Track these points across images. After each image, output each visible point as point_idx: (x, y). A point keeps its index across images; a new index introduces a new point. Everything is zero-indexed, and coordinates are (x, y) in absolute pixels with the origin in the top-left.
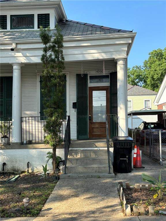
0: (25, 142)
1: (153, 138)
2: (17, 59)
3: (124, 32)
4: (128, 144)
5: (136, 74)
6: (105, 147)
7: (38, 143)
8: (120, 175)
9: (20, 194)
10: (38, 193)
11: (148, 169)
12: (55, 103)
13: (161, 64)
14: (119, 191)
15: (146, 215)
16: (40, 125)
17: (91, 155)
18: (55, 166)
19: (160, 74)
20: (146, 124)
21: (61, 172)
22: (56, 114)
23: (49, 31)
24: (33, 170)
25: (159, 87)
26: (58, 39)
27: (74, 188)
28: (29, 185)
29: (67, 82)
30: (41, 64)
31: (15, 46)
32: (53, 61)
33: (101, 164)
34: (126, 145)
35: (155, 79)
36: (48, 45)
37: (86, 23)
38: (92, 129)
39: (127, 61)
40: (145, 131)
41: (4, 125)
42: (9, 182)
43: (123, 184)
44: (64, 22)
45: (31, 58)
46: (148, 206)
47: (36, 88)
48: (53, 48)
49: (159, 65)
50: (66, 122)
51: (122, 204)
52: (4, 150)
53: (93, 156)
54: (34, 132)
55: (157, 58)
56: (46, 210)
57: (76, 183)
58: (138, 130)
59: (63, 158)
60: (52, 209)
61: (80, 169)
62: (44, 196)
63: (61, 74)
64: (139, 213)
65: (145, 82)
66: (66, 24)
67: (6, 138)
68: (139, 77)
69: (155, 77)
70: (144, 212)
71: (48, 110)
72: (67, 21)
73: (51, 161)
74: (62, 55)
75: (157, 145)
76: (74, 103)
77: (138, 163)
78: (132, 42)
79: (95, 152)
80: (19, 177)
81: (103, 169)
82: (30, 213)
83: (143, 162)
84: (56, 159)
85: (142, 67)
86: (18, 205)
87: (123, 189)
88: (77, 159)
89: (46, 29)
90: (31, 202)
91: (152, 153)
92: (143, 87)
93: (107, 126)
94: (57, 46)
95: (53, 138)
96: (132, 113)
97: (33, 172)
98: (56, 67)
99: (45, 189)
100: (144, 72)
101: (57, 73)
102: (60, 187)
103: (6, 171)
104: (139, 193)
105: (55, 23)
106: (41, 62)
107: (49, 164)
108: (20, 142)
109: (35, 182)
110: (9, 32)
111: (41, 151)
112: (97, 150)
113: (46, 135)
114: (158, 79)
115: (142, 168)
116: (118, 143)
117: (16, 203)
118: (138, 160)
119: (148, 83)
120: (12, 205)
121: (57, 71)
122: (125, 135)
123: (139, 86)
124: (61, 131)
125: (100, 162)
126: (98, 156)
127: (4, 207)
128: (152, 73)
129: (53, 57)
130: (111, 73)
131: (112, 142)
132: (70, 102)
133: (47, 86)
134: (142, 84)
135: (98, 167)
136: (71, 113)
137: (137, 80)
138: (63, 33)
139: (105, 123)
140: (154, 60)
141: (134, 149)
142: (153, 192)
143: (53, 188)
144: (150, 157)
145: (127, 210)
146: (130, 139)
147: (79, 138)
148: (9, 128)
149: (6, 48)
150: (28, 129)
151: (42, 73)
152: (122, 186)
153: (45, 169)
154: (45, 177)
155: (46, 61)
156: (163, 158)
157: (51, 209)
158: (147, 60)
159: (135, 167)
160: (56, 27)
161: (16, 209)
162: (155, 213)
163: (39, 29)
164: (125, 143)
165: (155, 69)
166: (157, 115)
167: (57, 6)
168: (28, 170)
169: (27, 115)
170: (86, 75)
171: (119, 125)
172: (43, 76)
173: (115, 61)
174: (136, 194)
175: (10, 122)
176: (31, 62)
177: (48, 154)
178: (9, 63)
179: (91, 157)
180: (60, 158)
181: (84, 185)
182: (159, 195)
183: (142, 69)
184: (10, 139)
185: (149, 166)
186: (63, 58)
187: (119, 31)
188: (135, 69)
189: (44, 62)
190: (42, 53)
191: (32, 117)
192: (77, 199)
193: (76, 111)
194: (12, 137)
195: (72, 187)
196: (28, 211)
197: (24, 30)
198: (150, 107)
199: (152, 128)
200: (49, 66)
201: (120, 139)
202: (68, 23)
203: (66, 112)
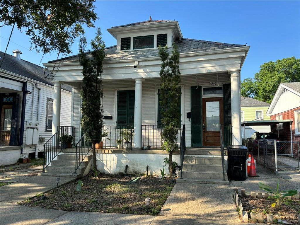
0: (145, 148)
1: (268, 148)
2: (139, 75)
3: (237, 47)
4: (243, 153)
5: (247, 86)
6: (220, 155)
7: (156, 149)
8: (234, 182)
9: (141, 194)
10: (157, 194)
11: (262, 178)
12: (171, 113)
13: (273, 76)
14: (234, 197)
15: (264, 223)
16: (158, 133)
17: (206, 163)
18: (171, 170)
19: (272, 86)
20: (259, 135)
21: (177, 176)
22: (173, 123)
23: (167, 49)
24: (151, 173)
25: (271, 98)
26: (174, 56)
27: (190, 192)
28: (149, 187)
29: (182, 94)
30: (160, 78)
31: (137, 64)
32: (170, 75)
33: (215, 171)
34: (240, 153)
35: (266, 91)
36: (166, 61)
37: (200, 40)
38: (205, 138)
39: (240, 73)
40: (259, 140)
41: (127, 132)
42: (131, 183)
43: (238, 191)
44: (180, 41)
45: (151, 73)
46: (266, 214)
47: (155, 100)
48: (170, 64)
49: (271, 77)
50: (182, 131)
51: (238, 210)
52: (127, 154)
53: (207, 162)
54: (152, 139)
55: (268, 70)
56: (165, 210)
57: (192, 188)
58: (250, 140)
59: (179, 164)
60: (171, 209)
61: (195, 174)
62: (163, 198)
63: (177, 86)
64: (257, 220)
65: (256, 93)
66: (181, 42)
67: (128, 144)
68: (250, 88)
69: (267, 89)
70: (262, 220)
71: (165, 119)
72: (182, 39)
73: (168, 165)
74: (179, 70)
75: (272, 155)
76: (188, 114)
77: (252, 171)
78: (246, 55)
79: (210, 159)
80: (140, 179)
81: (218, 175)
82: (151, 212)
83: (257, 171)
84: (172, 165)
85: (253, 80)
86: (140, 204)
87: (239, 196)
88: (192, 166)
89: (164, 47)
90: (151, 202)
91: (266, 162)
92: (255, 99)
93: (221, 135)
94: (174, 62)
95: (169, 145)
96: (245, 123)
97: (151, 175)
98: (173, 80)
99: (163, 191)
100: (255, 84)
101: (174, 86)
102: (178, 190)
103: (128, 173)
104: (255, 201)
105: (172, 42)
106: (160, 76)
107: (166, 169)
108: (141, 147)
109: (153, 184)
110: (132, 51)
111: (159, 156)
112: (211, 158)
113: (163, 142)
114: (270, 90)
115: (257, 177)
116: (233, 152)
117: (138, 202)
118: (252, 169)
119: (260, 94)
120: (135, 203)
121: (174, 84)
122: (239, 144)
123: (250, 97)
124: (177, 139)
125: (215, 169)
126: (212, 163)
127: (128, 205)
128: (263, 85)
129: (170, 72)
130: (224, 85)
131: (226, 150)
132: (185, 112)
133: (165, 97)
134: (253, 95)
135: (213, 174)
136: (185, 122)
137: (249, 92)
138: (179, 50)
139: (219, 132)
140: (266, 72)
141: (248, 158)
142: (270, 200)
143: (170, 191)
144: (264, 166)
145: (244, 216)
146: (245, 147)
147: (193, 146)
148: (131, 135)
149: (129, 65)
150: (147, 136)
151: (160, 87)
152: (237, 192)
153: (163, 173)
154: (163, 180)
155: (164, 75)
156: (278, 168)
157: (169, 209)
158: (258, 72)
159: (249, 175)
160: (173, 45)
161: (138, 207)
162: (274, 221)
163: (158, 48)
164: (239, 151)
165: (266, 81)
166: (270, 126)
167: (174, 26)
168: (147, 173)
169: (147, 123)
170: (200, 88)
171: (233, 134)
172: (161, 89)
173: (229, 74)
174: (252, 201)
175: (132, 129)
176: (151, 77)
177: (164, 159)
178: (132, 78)
179: (206, 164)
180: (176, 164)
181: (200, 189)
182: (277, 204)
183: (253, 82)
184: (132, 145)
185: (265, 176)
186: (179, 73)
187: (232, 45)
188: (246, 81)
189: (162, 76)
190: (160, 68)
191: (151, 125)
192: (194, 202)
193: (190, 120)
194: (134, 143)
195: (189, 191)
196: (149, 210)
197: (145, 49)
198: (263, 118)
199: (266, 138)
200: (167, 80)
201: (234, 147)
202: (184, 41)
203: (181, 121)
